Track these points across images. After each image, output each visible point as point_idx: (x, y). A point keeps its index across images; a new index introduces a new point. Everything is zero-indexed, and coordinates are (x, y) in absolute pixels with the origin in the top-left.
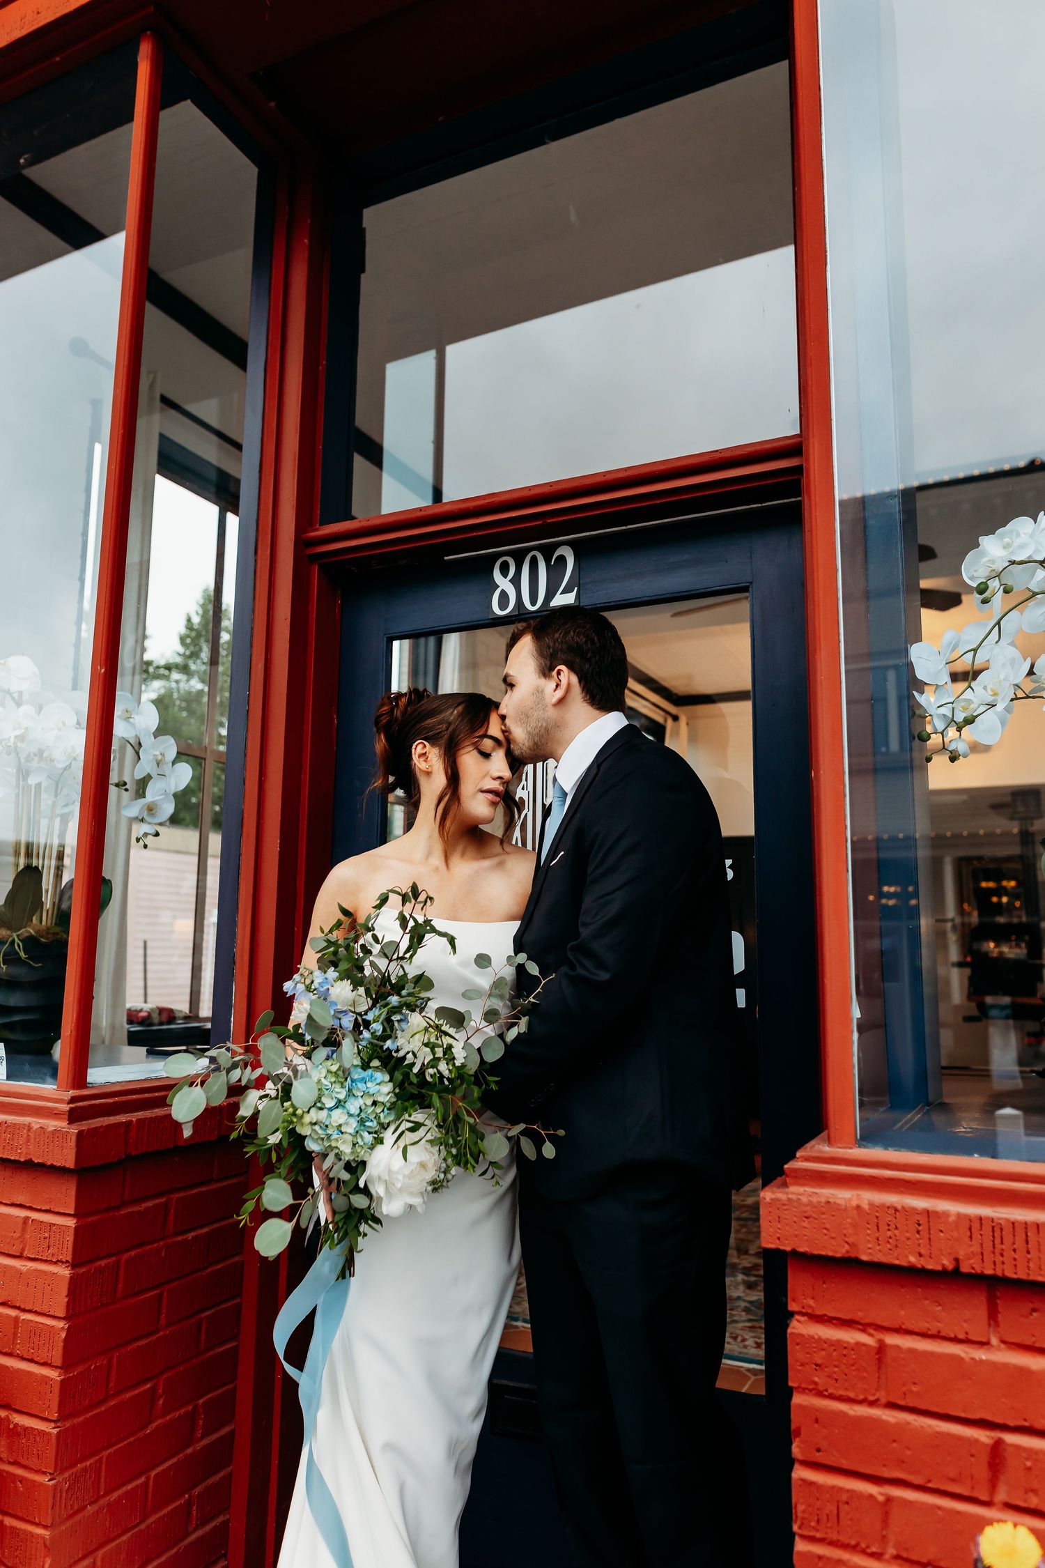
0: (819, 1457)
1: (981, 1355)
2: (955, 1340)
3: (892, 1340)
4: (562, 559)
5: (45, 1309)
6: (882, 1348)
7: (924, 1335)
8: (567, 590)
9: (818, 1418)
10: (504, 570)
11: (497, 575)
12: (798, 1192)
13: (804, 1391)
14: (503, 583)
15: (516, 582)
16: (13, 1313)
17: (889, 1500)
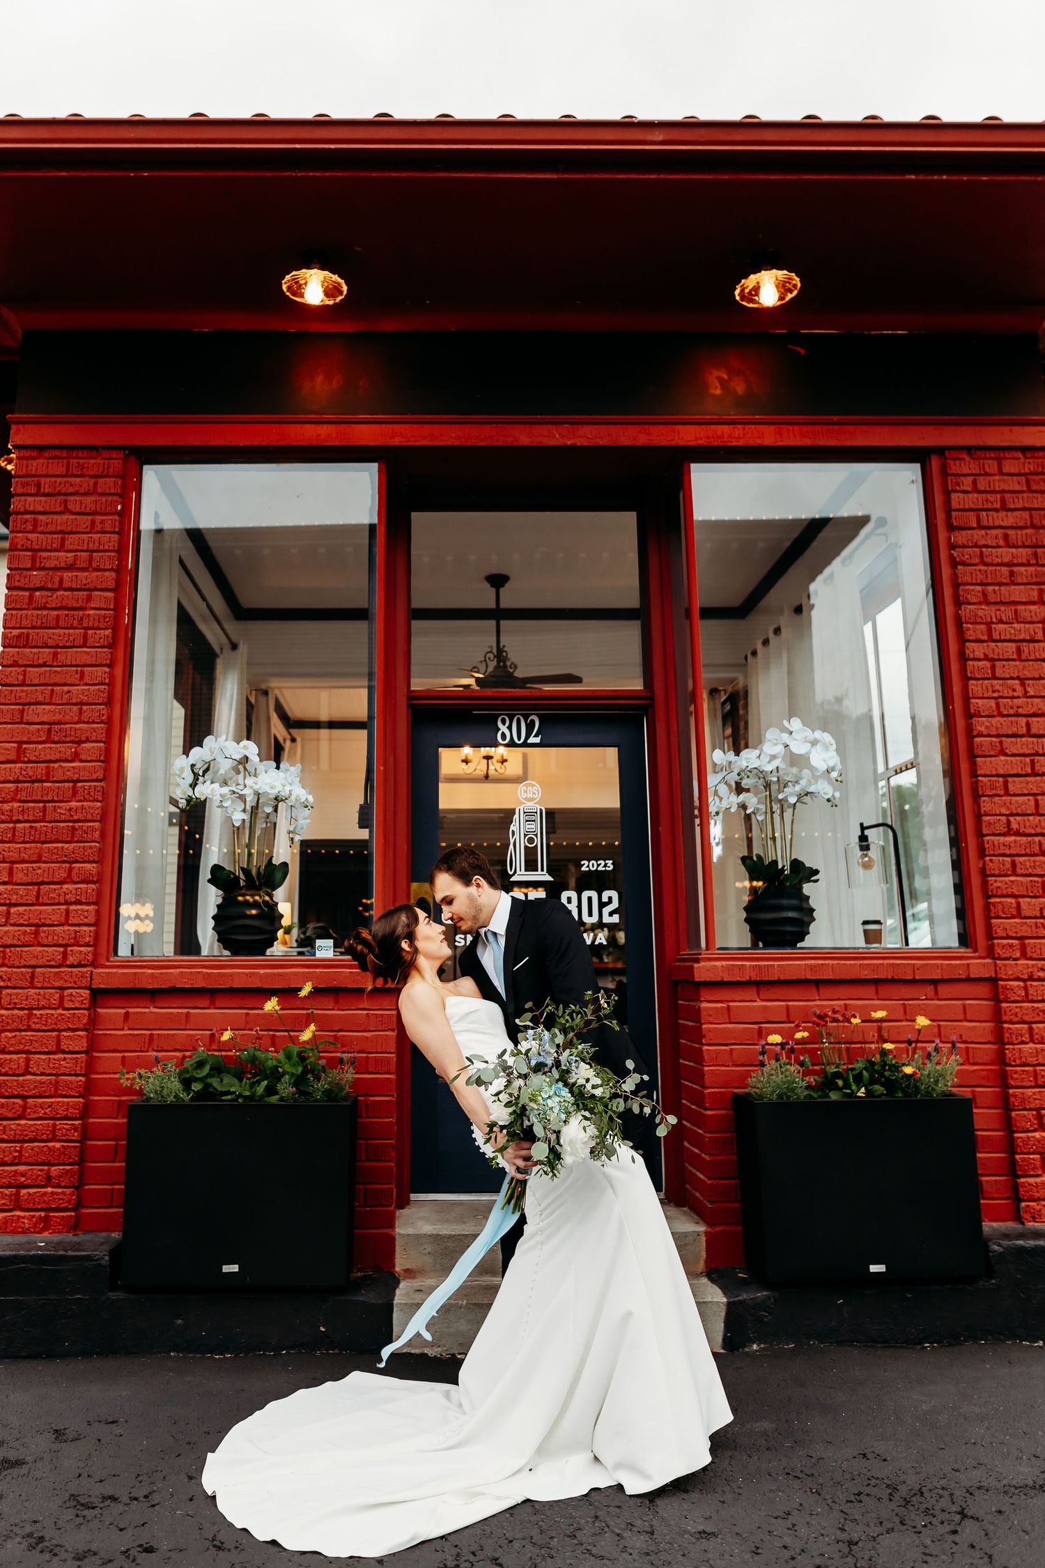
0: (710, 1042)
1: (755, 1004)
2: (748, 1001)
3: (731, 1004)
4: (533, 722)
5: (384, 1050)
6: (728, 1006)
7: (740, 1001)
8: (536, 736)
9: (710, 1030)
10: (504, 722)
11: (500, 724)
12: (702, 964)
13: (705, 1023)
14: (503, 728)
15: (510, 728)
16: (365, 1055)
17: (731, 1049)
